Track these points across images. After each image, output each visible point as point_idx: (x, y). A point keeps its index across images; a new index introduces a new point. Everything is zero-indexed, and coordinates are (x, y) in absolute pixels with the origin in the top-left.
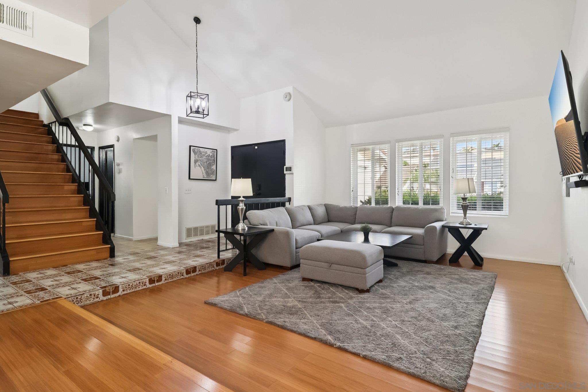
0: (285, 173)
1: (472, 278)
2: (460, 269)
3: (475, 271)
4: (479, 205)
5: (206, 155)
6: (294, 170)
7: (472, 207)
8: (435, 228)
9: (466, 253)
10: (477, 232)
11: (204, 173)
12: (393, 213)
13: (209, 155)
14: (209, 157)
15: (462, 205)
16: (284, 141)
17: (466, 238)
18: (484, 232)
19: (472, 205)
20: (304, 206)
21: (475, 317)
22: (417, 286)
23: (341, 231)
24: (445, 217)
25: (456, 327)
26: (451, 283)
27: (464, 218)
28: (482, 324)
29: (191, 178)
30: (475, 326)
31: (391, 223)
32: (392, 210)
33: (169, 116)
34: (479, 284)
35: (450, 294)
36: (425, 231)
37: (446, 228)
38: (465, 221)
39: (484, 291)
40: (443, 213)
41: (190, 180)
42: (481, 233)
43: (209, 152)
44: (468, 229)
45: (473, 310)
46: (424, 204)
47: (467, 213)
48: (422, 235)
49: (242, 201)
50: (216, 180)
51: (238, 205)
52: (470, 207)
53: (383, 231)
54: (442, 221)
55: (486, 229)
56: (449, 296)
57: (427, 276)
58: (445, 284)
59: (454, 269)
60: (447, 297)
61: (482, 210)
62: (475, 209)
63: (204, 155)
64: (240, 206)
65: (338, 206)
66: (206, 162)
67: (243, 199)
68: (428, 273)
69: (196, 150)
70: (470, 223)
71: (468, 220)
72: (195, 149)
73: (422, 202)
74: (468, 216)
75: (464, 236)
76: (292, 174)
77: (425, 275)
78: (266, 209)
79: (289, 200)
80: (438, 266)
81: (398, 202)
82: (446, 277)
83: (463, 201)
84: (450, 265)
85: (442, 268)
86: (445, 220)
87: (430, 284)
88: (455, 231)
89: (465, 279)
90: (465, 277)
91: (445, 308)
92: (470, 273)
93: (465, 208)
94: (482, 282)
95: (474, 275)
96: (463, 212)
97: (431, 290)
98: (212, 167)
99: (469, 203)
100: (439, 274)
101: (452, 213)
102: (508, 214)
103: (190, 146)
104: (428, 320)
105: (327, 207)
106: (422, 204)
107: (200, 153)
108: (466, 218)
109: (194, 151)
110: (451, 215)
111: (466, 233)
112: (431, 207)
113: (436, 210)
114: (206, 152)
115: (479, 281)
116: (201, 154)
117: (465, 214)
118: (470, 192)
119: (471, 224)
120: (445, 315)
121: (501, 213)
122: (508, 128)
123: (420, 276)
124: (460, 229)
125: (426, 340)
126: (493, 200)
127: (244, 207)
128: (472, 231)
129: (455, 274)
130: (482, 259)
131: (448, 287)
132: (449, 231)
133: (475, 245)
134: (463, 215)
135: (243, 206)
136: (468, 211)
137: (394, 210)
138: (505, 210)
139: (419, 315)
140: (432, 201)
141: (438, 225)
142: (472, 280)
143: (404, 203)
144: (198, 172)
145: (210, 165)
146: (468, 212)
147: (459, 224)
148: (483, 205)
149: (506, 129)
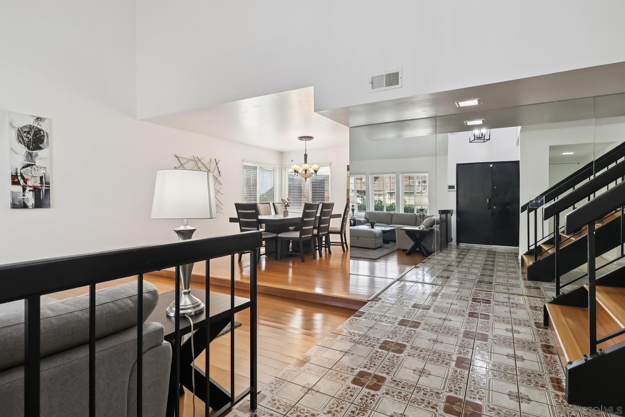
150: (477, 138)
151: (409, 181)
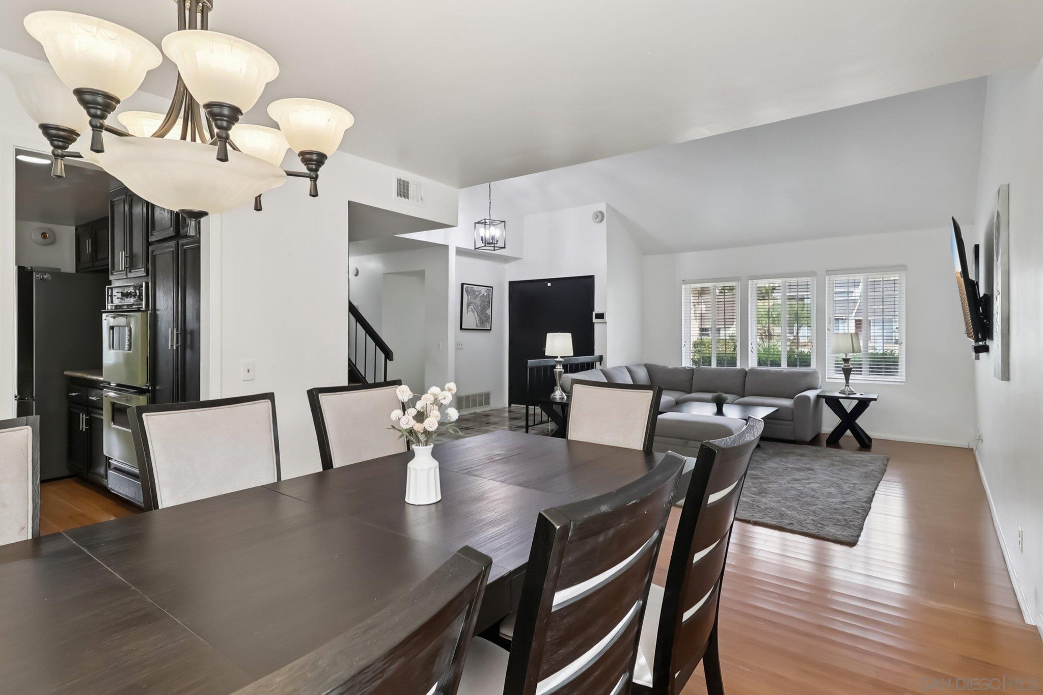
0: (594, 321)
1: (858, 460)
2: (841, 451)
3: (861, 454)
4: (865, 368)
5: (481, 295)
6: (607, 317)
7: (857, 371)
8: (808, 398)
9: (848, 432)
10: (863, 404)
11: (477, 321)
12: (745, 377)
13: (484, 295)
14: (483, 298)
15: (843, 368)
16: (592, 277)
17: (849, 411)
18: (872, 403)
19: (857, 368)
20: (621, 367)
21: (863, 494)
22: (792, 468)
23: (676, 402)
24: (820, 384)
25: (844, 503)
26: (832, 465)
27: (846, 386)
28: (872, 501)
29: (463, 328)
30: (864, 502)
31: (744, 392)
32: (745, 374)
33: (446, 247)
34: (867, 466)
35: (833, 475)
36: (795, 402)
37: (821, 399)
38: (847, 389)
39: (873, 473)
40: (817, 378)
41: (462, 330)
42: (868, 405)
43: (483, 291)
44: (851, 400)
45: (861, 489)
46: (789, 365)
47: (850, 378)
48: (791, 408)
49: (560, 362)
50: (491, 330)
51: (554, 367)
52: (854, 371)
53: (735, 402)
54: (816, 389)
55: (875, 400)
56: (832, 477)
57: (801, 458)
58: (825, 466)
59: (834, 451)
60: (830, 478)
61: (870, 374)
62: (860, 372)
63: (478, 295)
64: (557, 369)
65: (664, 367)
66: (480, 306)
67: (561, 360)
68: (802, 455)
69: (469, 289)
70: (855, 392)
71: (852, 389)
72: (468, 287)
73: (786, 363)
74: (851, 383)
75: (846, 409)
76: (605, 323)
77: (798, 457)
78: (581, 371)
79: (601, 358)
80: (814, 448)
81: (752, 363)
82: (826, 459)
83: (845, 363)
84: (827, 446)
85: (819, 449)
86: (819, 387)
87: (807, 466)
88: (834, 403)
89: (850, 461)
90: (849, 459)
91: (829, 487)
92: (855, 455)
93: (847, 372)
94: (871, 465)
95: (861, 458)
96: (844, 377)
97: (810, 472)
98: (487, 312)
99: (852, 364)
100: (816, 456)
101: (828, 378)
102: (904, 381)
103: (463, 285)
104: (813, 497)
105: (650, 369)
106: (786, 366)
107: (474, 292)
108: (848, 386)
109: (467, 291)
110: (826, 381)
111: (849, 406)
112: (798, 369)
113: (806, 374)
114: (480, 291)
115: (867, 464)
116: (475, 294)
117: (847, 379)
118: (854, 352)
119: (855, 394)
120: (830, 493)
121: (895, 379)
122: (905, 266)
123: (791, 458)
124: (840, 400)
125: (814, 512)
126: (885, 361)
127: (562, 370)
128: (857, 402)
129: (837, 456)
130: (870, 439)
131: (830, 469)
132: (826, 402)
133: (862, 421)
134: (844, 381)
135: (560, 369)
136: (851, 375)
137: (747, 373)
138: (901, 376)
139: (802, 494)
140: (800, 362)
141: (812, 394)
142: (859, 462)
143: (760, 364)
144: (471, 319)
145: (484, 309)
146: (852, 377)
147: (839, 393)
148: (870, 368)
149: (901, 268)
150: (488, 243)
151: (724, 298)
